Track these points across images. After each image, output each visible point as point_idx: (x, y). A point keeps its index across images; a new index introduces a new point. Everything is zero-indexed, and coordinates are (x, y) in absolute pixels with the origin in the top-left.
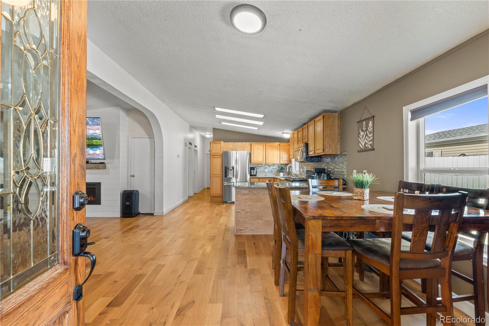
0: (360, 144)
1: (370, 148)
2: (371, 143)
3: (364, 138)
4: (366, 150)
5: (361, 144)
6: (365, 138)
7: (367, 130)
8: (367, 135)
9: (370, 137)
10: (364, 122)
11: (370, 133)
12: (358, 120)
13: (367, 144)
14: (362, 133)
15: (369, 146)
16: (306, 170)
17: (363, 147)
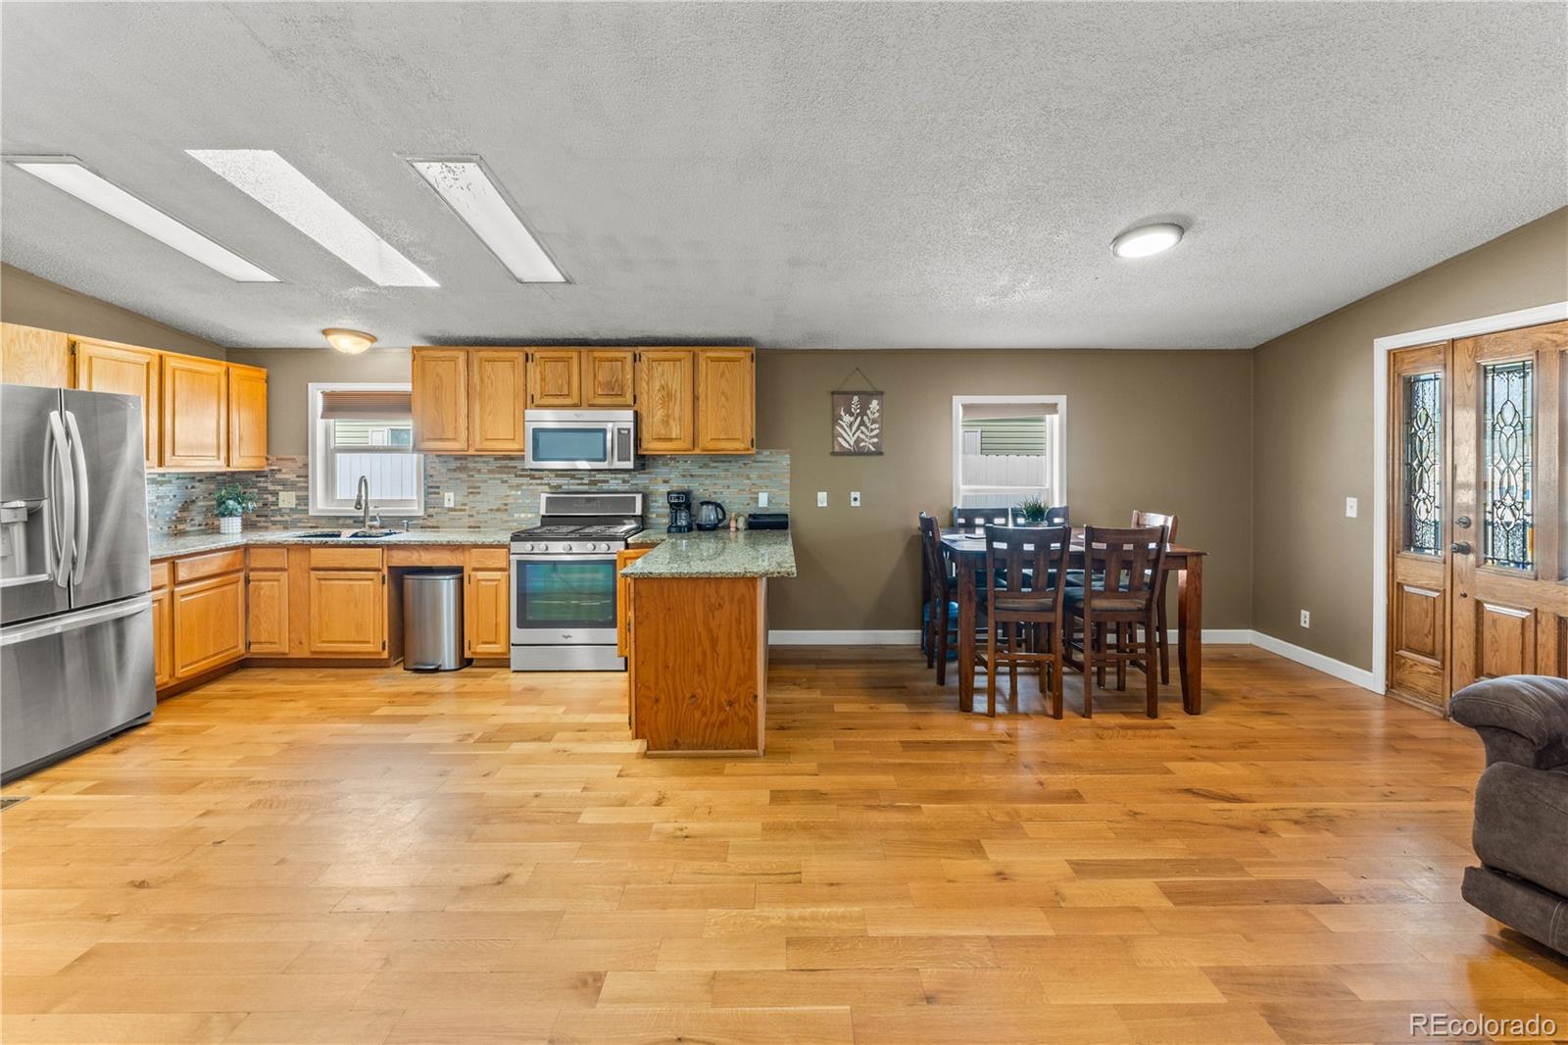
0: (840, 439)
1: (873, 449)
2: (875, 440)
3: (854, 428)
4: (859, 452)
5: (845, 440)
6: (858, 428)
7: (863, 413)
8: (862, 423)
9: (872, 430)
10: (856, 398)
11: (874, 422)
12: (834, 389)
13: (863, 440)
14: (847, 419)
15: (871, 447)
16: (547, 498)
17: (849, 445)
